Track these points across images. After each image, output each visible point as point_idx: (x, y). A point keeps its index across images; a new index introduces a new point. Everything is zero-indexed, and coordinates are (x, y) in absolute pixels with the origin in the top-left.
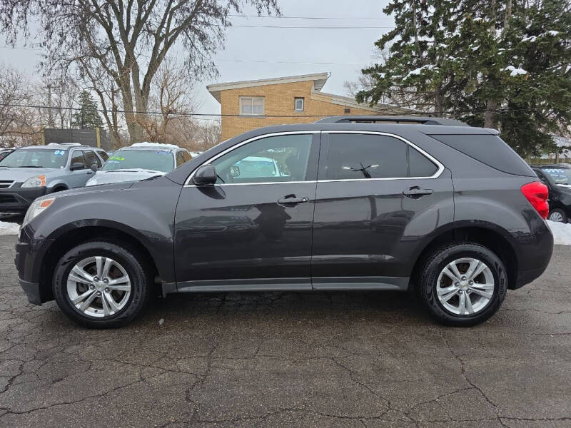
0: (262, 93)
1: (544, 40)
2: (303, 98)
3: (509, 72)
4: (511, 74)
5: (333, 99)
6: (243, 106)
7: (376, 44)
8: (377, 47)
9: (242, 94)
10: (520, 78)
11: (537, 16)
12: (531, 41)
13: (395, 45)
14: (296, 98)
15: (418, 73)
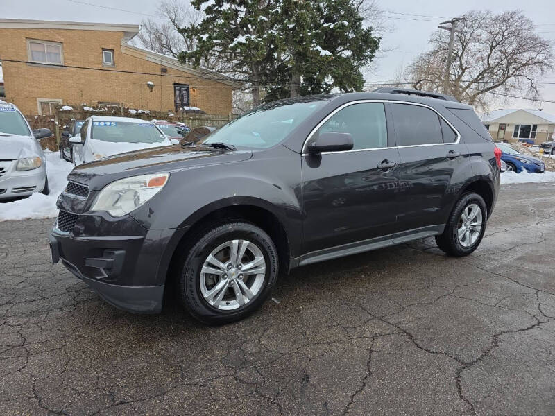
0: (60, 38)
1: (339, 28)
2: (112, 50)
3: (318, 52)
4: (321, 54)
5: (148, 55)
6: (32, 51)
7: (192, 3)
8: (193, 6)
9: (30, 36)
10: (327, 59)
11: (332, 6)
12: (331, 27)
13: (209, 8)
14: (104, 49)
15: (244, 41)
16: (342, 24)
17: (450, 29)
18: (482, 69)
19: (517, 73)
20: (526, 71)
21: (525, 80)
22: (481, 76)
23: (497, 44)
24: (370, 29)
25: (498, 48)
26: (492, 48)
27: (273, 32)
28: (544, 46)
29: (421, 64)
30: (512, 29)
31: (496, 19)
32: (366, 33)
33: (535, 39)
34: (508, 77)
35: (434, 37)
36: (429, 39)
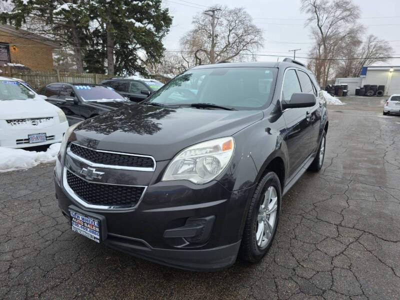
3: (133, 23)
4: (135, 25)
15: (68, 9)
16: (148, 4)
17: (212, 16)
18: (225, 45)
19: (245, 48)
20: (249, 47)
21: (249, 53)
22: (225, 49)
23: (233, 29)
24: (167, 10)
25: (233, 31)
26: (230, 31)
27: (94, 3)
28: (257, 32)
29: (189, 38)
30: (240, 19)
31: (230, 12)
32: (165, 12)
33: (252, 27)
34: (240, 50)
35: (195, 20)
36: (192, 20)
